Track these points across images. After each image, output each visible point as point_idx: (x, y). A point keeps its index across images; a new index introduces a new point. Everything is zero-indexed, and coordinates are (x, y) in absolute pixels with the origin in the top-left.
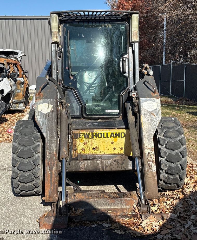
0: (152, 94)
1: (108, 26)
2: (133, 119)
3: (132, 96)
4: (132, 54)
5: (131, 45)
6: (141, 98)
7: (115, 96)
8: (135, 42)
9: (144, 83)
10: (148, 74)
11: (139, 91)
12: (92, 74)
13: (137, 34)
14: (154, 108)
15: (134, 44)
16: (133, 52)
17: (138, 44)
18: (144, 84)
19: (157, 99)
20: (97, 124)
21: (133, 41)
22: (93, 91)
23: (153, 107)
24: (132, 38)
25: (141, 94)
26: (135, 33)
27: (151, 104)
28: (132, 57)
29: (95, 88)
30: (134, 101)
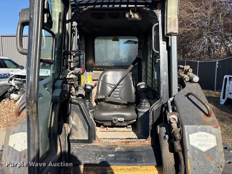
0: (205, 117)
1: (134, 16)
2: (171, 159)
3: (170, 121)
4: (167, 51)
5: (166, 39)
6: (187, 124)
7: (141, 106)
8: (171, 34)
9: (187, 95)
10: (191, 81)
11: (181, 110)
12: (117, 75)
13: (175, 22)
14: (210, 145)
15: (170, 37)
16: (169, 49)
17: (176, 36)
18: (187, 98)
19: (215, 127)
20: (113, 157)
21: (168, 32)
22: (118, 93)
23: (208, 143)
24: (168, 28)
25: (185, 117)
26: (173, 21)
27: (205, 138)
28: (167, 56)
29: (120, 90)
30: (173, 130)
